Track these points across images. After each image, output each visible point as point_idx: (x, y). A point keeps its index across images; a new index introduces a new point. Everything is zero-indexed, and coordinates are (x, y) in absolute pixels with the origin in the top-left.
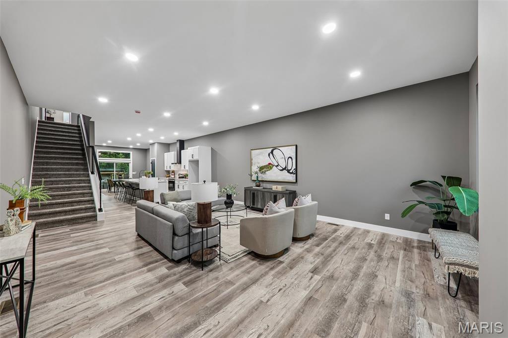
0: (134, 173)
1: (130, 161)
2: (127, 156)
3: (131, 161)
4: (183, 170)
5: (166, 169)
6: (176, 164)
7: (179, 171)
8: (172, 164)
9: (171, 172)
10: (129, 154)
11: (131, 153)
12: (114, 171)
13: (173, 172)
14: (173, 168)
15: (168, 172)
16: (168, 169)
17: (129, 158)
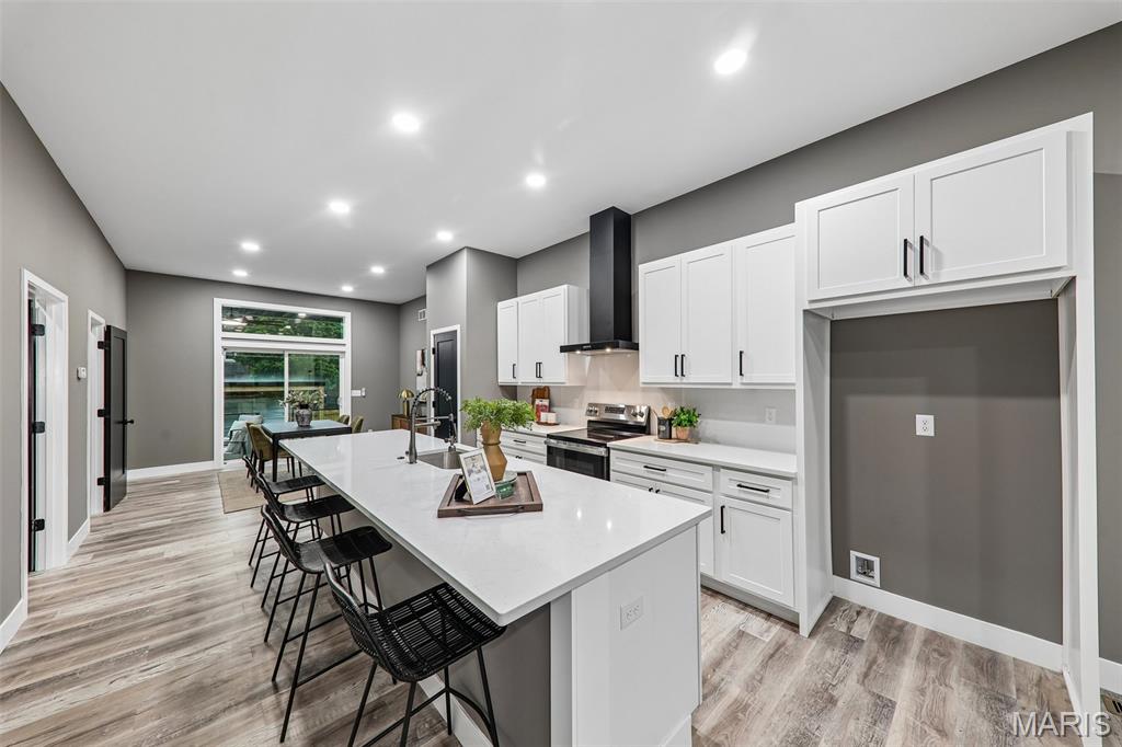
0: (357, 393)
1: (342, 346)
2: (331, 327)
3: (348, 349)
5: (504, 379)
7: (581, 388)
8: (566, 349)
9: (524, 393)
10: (340, 320)
11: (347, 316)
12: (282, 384)
13: (546, 392)
16: (522, 380)
17: (340, 336)
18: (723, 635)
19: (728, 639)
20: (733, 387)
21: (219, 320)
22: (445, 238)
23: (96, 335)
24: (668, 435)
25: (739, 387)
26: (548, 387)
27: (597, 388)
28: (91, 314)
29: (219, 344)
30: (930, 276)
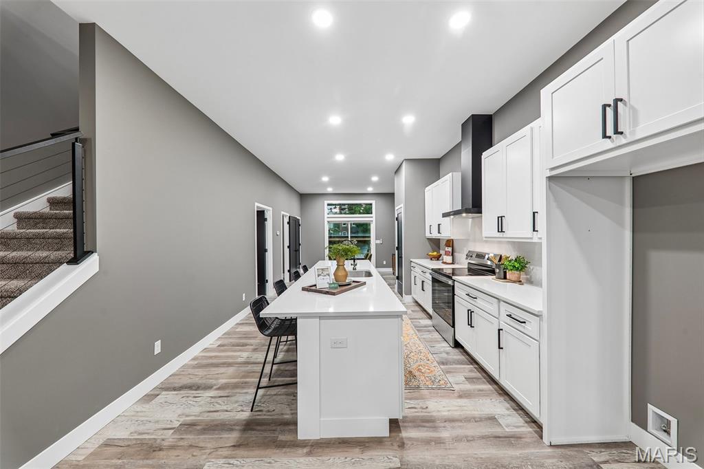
0: (378, 242)
1: (372, 219)
2: (368, 210)
3: (374, 219)
4: (489, 240)
5: (428, 235)
6: (456, 213)
7: (467, 240)
8: (445, 215)
9: (443, 244)
10: (371, 204)
11: (373, 202)
13: (450, 243)
14: (449, 230)
15: (436, 243)
16: (435, 235)
17: (372, 213)
18: (476, 413)
19: (477, 416)
20: (533, 241)
21: (326, 207)
22: (390, 157)
23: (286, 220)
24: (502, 276)
25: (536, 241)
26: (453, 240)
27: (475, 241)
28: (283, 213)
29: (326, 220)
30: (628, 136)
